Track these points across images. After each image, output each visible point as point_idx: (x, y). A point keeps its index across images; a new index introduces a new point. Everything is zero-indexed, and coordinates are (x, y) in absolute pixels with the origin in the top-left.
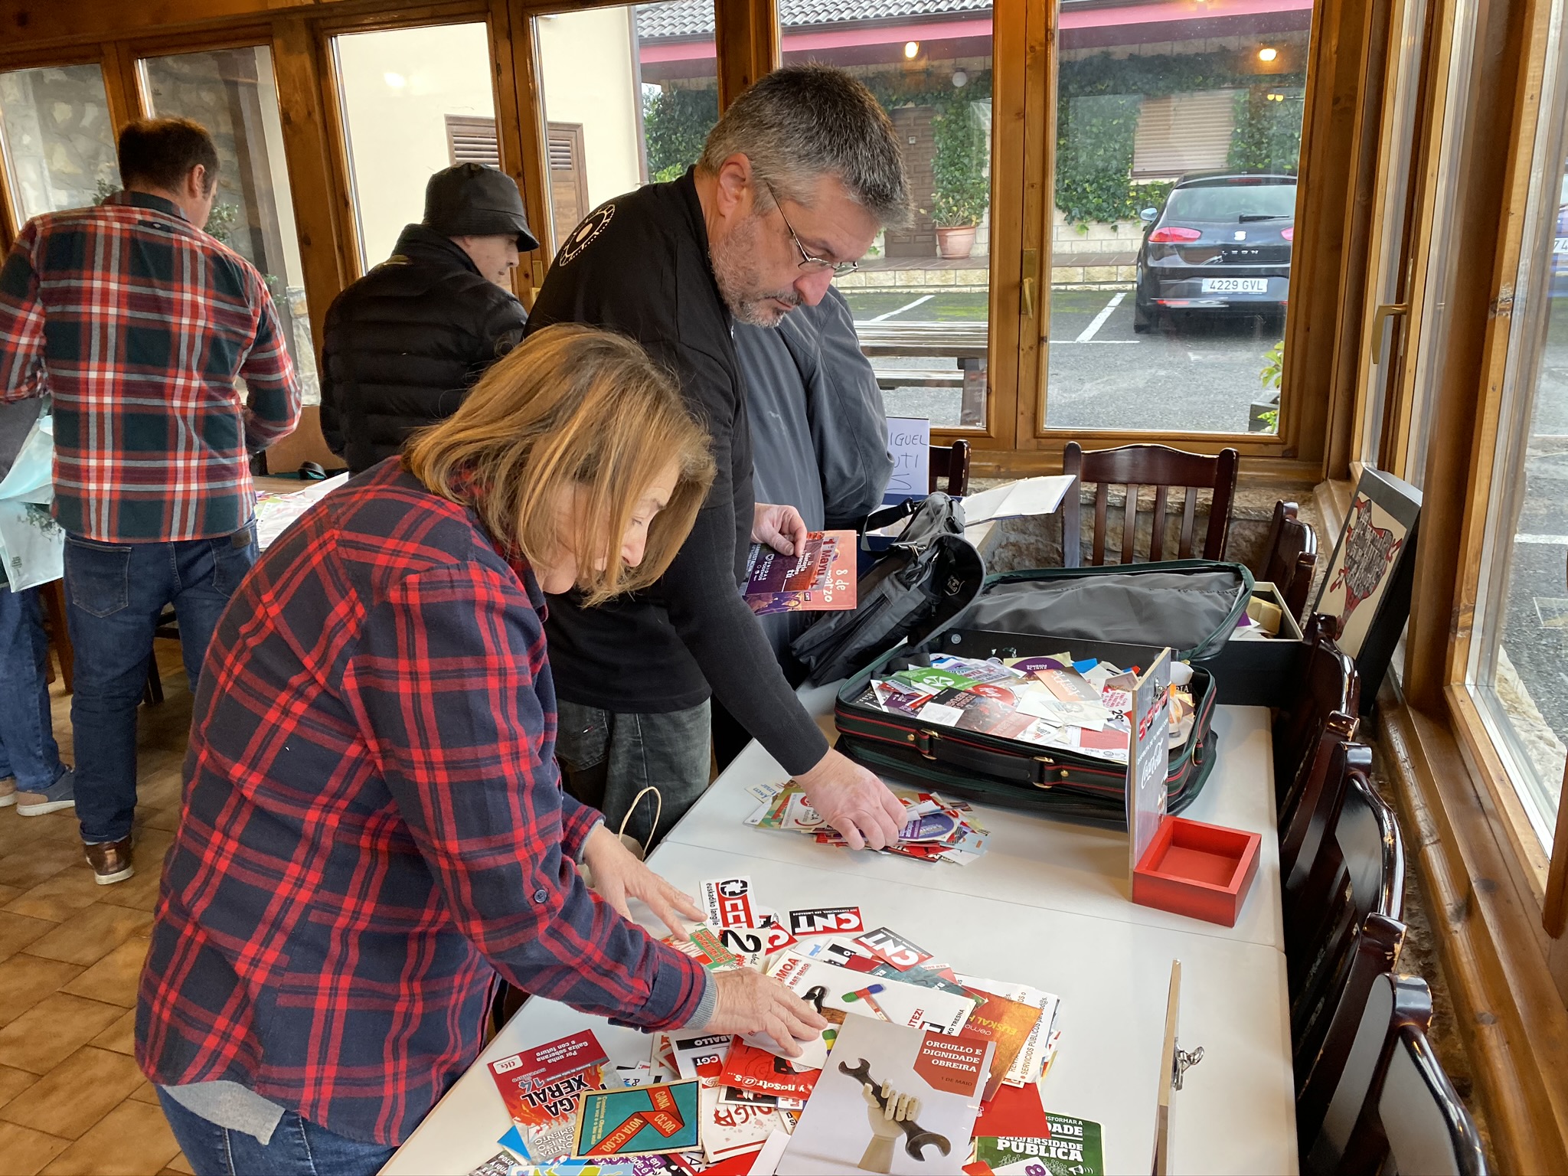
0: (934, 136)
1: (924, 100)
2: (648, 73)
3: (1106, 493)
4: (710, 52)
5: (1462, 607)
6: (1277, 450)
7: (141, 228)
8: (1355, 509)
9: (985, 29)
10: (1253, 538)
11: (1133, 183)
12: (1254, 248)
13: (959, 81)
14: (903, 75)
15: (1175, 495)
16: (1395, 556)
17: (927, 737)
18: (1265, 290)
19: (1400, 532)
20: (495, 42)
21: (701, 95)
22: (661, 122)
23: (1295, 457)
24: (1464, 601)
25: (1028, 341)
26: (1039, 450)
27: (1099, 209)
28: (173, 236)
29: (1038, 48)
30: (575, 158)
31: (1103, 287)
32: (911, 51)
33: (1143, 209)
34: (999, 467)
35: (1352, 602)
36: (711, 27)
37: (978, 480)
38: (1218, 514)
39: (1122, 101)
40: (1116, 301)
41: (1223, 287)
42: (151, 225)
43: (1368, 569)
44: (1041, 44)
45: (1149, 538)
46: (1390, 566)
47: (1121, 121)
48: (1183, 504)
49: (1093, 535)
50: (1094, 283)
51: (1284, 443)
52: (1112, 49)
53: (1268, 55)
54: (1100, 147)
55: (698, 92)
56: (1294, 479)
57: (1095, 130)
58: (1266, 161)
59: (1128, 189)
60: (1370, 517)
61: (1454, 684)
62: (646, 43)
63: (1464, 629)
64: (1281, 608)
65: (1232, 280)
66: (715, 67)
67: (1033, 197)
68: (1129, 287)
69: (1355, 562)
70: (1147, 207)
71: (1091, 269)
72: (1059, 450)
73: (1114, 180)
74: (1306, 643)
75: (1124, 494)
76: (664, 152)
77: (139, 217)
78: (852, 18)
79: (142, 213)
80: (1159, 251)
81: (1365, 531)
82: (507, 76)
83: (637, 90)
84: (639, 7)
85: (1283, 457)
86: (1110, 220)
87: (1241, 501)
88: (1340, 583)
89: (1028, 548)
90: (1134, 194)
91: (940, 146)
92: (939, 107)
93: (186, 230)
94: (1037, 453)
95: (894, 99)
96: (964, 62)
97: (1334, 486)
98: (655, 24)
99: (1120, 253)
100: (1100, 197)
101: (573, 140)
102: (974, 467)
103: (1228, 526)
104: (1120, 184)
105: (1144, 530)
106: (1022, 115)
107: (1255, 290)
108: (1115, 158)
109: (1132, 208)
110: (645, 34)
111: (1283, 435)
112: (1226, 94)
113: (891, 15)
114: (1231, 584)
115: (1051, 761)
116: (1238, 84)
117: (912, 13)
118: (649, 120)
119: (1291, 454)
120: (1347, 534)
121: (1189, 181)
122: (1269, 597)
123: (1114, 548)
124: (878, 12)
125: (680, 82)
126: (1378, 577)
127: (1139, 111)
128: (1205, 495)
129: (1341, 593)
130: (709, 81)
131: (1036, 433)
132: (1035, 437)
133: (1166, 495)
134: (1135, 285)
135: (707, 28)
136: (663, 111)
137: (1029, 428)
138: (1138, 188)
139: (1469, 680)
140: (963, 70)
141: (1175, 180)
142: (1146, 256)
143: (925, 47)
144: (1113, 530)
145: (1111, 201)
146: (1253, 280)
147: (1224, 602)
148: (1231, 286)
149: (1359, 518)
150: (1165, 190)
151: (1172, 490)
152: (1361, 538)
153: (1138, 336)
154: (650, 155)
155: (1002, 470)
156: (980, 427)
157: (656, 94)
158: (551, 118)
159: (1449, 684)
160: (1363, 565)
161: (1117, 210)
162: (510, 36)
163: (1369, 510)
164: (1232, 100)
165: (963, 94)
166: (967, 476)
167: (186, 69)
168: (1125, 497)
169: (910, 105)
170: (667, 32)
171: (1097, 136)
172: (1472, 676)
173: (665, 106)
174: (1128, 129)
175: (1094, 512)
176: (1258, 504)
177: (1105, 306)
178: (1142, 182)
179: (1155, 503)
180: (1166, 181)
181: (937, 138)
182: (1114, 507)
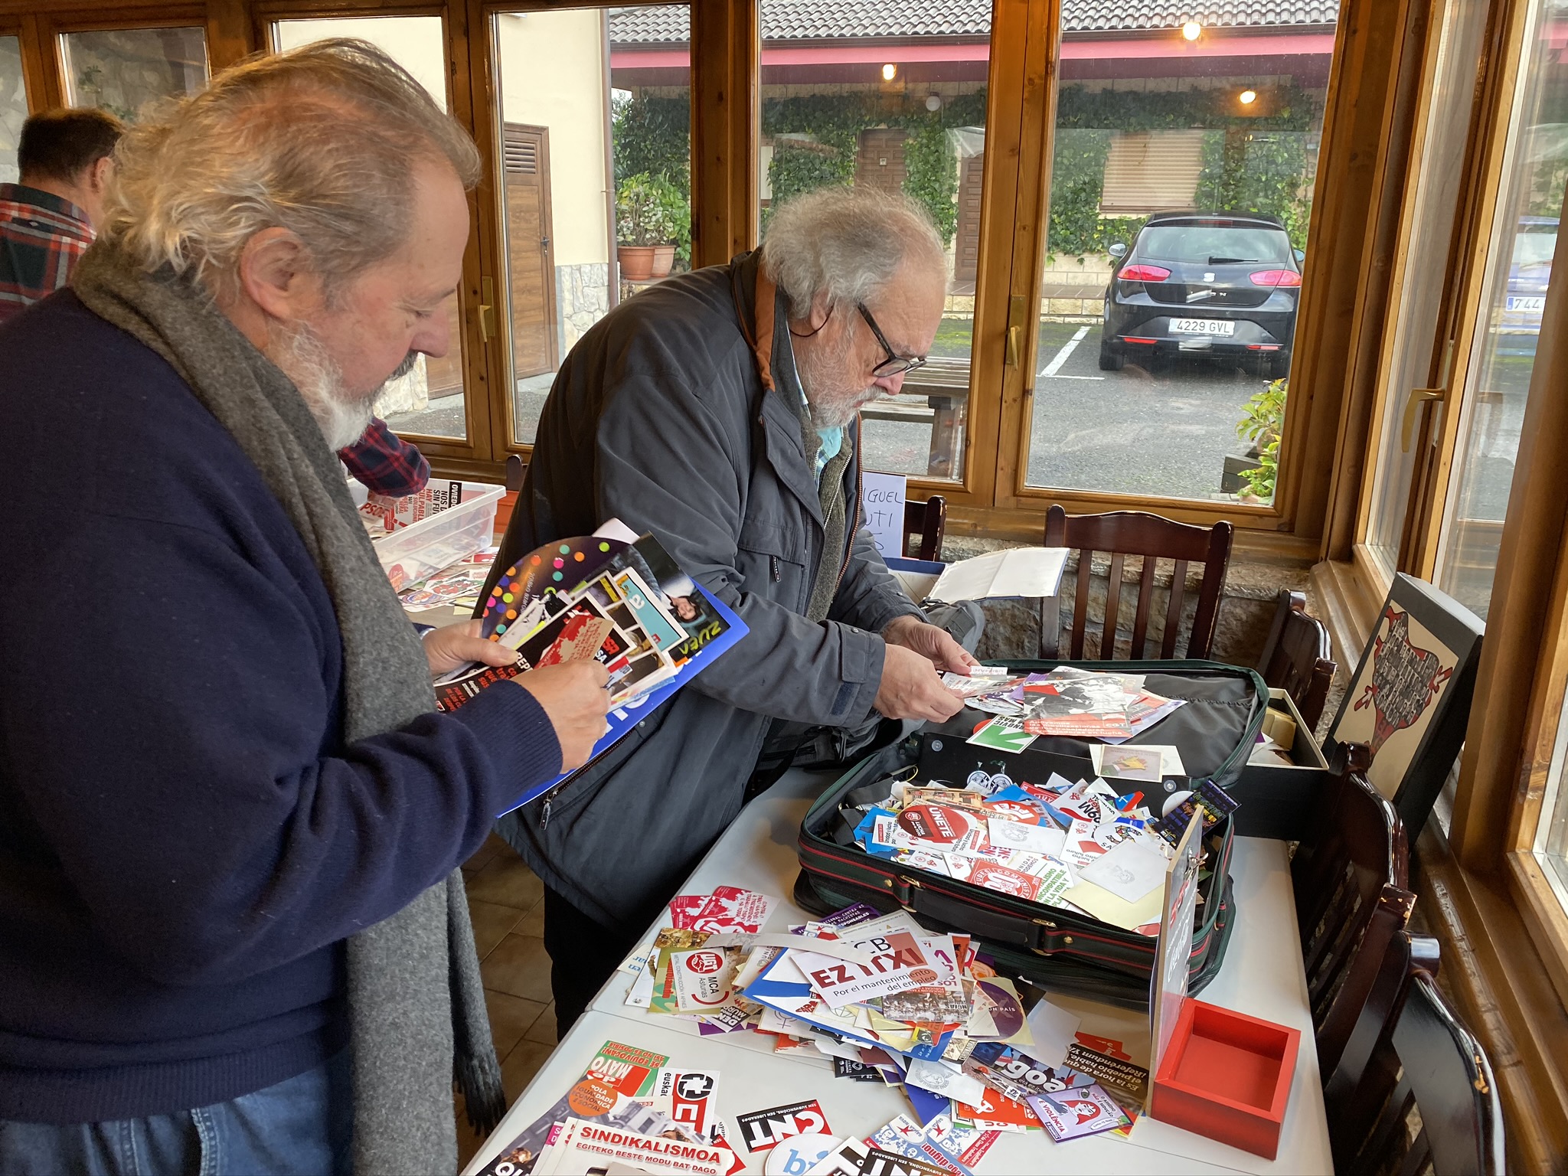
0: (905, 158)
1: (897, 122)
2: (619, 78)
3: (1089, 561)
4: (684, 61)
5: (1535, 765)
6: (1272, 523)
7: (15, 227)
8: (1386, 621)
9: (982, 54)
10: (1244, 617)
11: (1101, 217)
12: (1223, 290)
13: (933, 105)
14: (879, 95)
15: (1163, 568)
16: (1443, 686)
17: (907, 886)
18: (1231, 333)
19: (1449, 660)
20: (451, 38)
21: (674, 103)
22: (631, 128)
23: (1291, 531)
24: (1538, 758)
25: (1011, 393)
26: (1018, 509)
27: (1066, 241)
28: (53, 237)
29: (1036, 81)
30: (539, 161)
31: (1067, 320)
32: (889, 73)
33: (1110, 244)
34: (976, 526)
35: (1384, 727)
36: (686, 36)
37: (953, 538)
38: (1209, 589)
39: (1094, 134)
40: (1080, 335)
41: (1190, 328)
42: (26, 223)
43: (1406, 693)
44: (1040, 77)
45: (1134, 612)
46: (1436, 698)
47: (1092, 155)
48: (1172, 577)
49: (1073, 604)
50: (1059, 316)
51: (1280, 516)
52: (1085, 82)
53: (1247, 98)
54: (1070, 179)
55: (669, 101)
56: (1290, 555)
57: (1066, 161)
58: (1233, 202)
59: (1095, 222)
60: (1407, 632)
61: (1520, 851)
62: (619, 49)
63: (1535, 789)
64: (1295, 721)
65: (1199, 321)
66: (689, 77)
67: (1024, 240)
68: (1094, 321)
69: (1387, 682)
70: (1114, 243)
71: (1056, 301)
72: (1041, 511)
73: (1082, 213)
74: (1334, 773)
75: (1109, 563)
76: (632, 160)
77: (15, 214)
78: (828, 35)
79: (20, 209)
80: (1130, 289)
81: (1399, 647)
82: (462, 76)
83: (606, 95)
84: (613, 11)
85: (1278, 531)
86: (1077, 252)
87: (1236, 577)
88: (1367, 703)
89: (1003, 614)
90: (1102, 228)
91: (911, 169)
92: (912, 131)
93: (74, 229)
94: (1015, 513)
95: (867, 118)
96: (938, 86)
97: (1335, 568)
98: (629, 29)
99: (1086, 286)
100: (1067, 229)
101: (538, 143)
102: (949, 523)
103: (1219, 603)
104: (1088, 217)
105: (1128, 602)
106: (1016, 151)
107: (1222, 332)
108: (1085, 190)
109: (1100, 242)
110: (618, 39)
111: (1279, 508)
112: (1199, 134)
113: (867, 34)
114: (1242, 693)
115: (1053, 924)
116: (1209, 126)
117: (889, 34)
118: (618, 126)
119: (1290, 528)
120: (1375, 647)
121: (1163, 219)
122: (1280, 705)
123: (1095, 619)
124: (855, 31)
125: (651, 89)
126: (1420, 707)
127: (1109, 145)
128: (1196, 569)
129: (1370, 715)
130: (682, 90)
131: (1016, 491)
132: (1015, 495)
133: (1154, 566)
134: (1101, 320)
135: (681, 36)
136: (633, 118)
137: (1008, 485)
138: (1106, 222)
139: (1538, 849)
140: (936, 94)
141: (1143, 216)
142: (1114, 294)
143: (902, 69)
144: (1095, 600)
145: (1078, 234)
146: (1220, 322)
147: (1236, 717)
148: (1198, 327)
149: (1391, 630)
150: (1133, 227)
151: (1160, 561)
152: (1394, 656)
153: (1104, 372)
154: (617, 161)
155: (979, 528)
156: (954, 480)
157: (626, 99)
158: (507, 119)
159: (1513, 851)
160: (1399, 687)
161: (1084, 243)
162: (467, 33)
163: (1405, 624)
164: (1201, 140)
165: (936, 119)
166: (942, 534)
167: (129, 47)
168: (1110, 567)
169: (883, 126)
170: (640, 38)
171: (1067, 168)
172: (1541, 844)
173: (634, 113)
174: (1099, 162)
175: (1075, 580)
176: (1252, 582)
177: (1070, 339)
178: (1110, 216)
179: (1142, 575)
180: (1134, 217)
181: (908, 161)
182: (1097, 576)
